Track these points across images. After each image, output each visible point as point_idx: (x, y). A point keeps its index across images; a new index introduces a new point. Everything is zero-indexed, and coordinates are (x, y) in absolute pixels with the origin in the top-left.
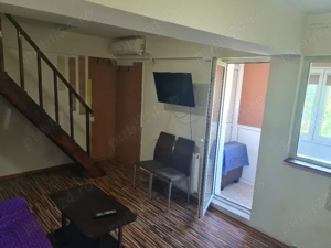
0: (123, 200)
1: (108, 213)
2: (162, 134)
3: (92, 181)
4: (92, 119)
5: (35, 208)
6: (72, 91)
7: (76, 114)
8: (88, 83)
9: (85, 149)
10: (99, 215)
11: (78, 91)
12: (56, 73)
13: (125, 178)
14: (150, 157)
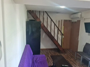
0: (71, 63)
1: (66, 66)
3: (62, 54)
4: (63, 37)
5: (47, 58)
6: (58, 29)
7: (59, 35)
8: (63, 27)
9: (61, 45)
10: (63, 65)
11: (60, 29)
12: (55, 24)
13: (72, 56)
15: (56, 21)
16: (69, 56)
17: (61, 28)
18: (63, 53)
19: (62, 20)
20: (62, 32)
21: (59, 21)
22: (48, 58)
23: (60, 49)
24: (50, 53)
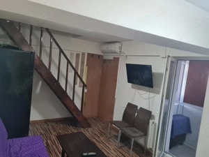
0: (100, 146)
2: (129, 104)
3: (82, 130)
4: (86, 90)
5: (47, 143)
6: (76, 73)
7: (77, 87)
8: (85, 68)
9: (80, 109)
10: (85, 154)
11: (79, 73)
13: (102, 130)
14: (120, 119)
15: (72, 54)
16: (97, 133)
17: (82, 70)
18: (83, 128)
19: (83, 54)
20: (84, 80)
21: (78, 56)
22: (49, 142)
23: (79, 119)
24: (55, 131)
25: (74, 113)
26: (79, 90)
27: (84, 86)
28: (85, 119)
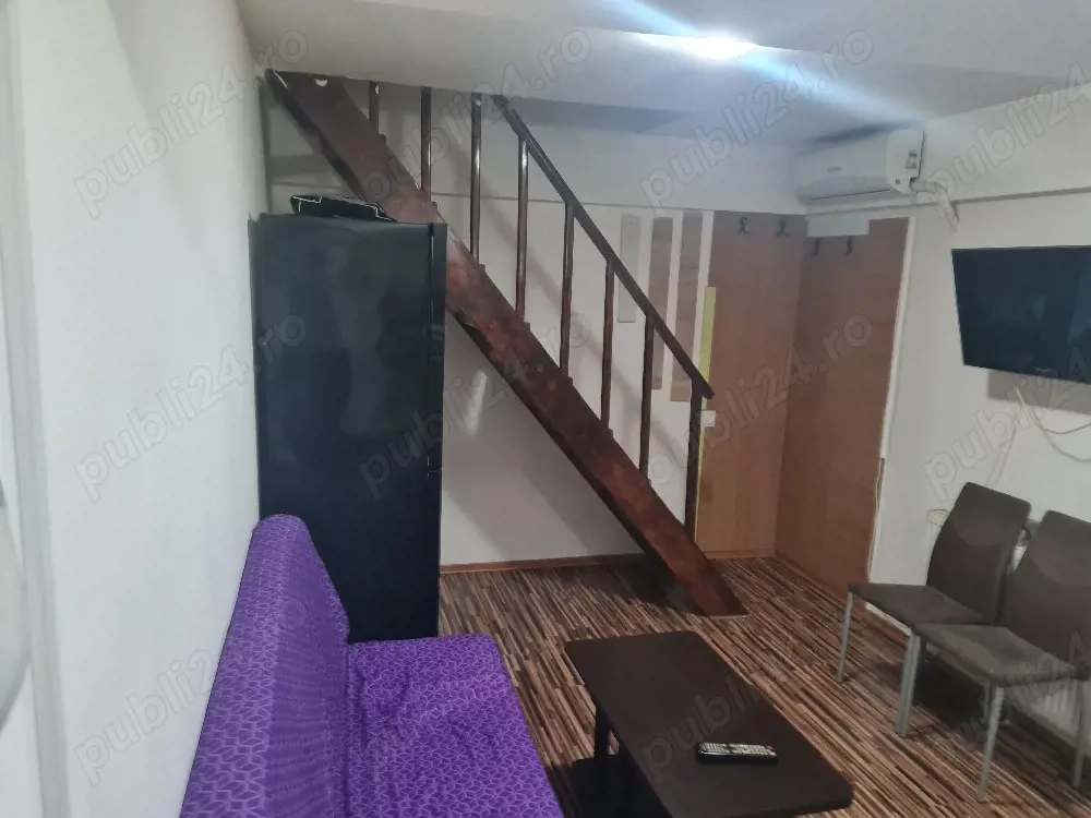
4: (708, 418)
6: (654, 324)
7: (660, 398)
10: (713, 749)
15: (629, 225)
17: (687, 313)
20: (700, 359)
22: (533, 670)
25: (649, 534)
26: (671, 414)
27: (701, 391)
28: (710, 569)
